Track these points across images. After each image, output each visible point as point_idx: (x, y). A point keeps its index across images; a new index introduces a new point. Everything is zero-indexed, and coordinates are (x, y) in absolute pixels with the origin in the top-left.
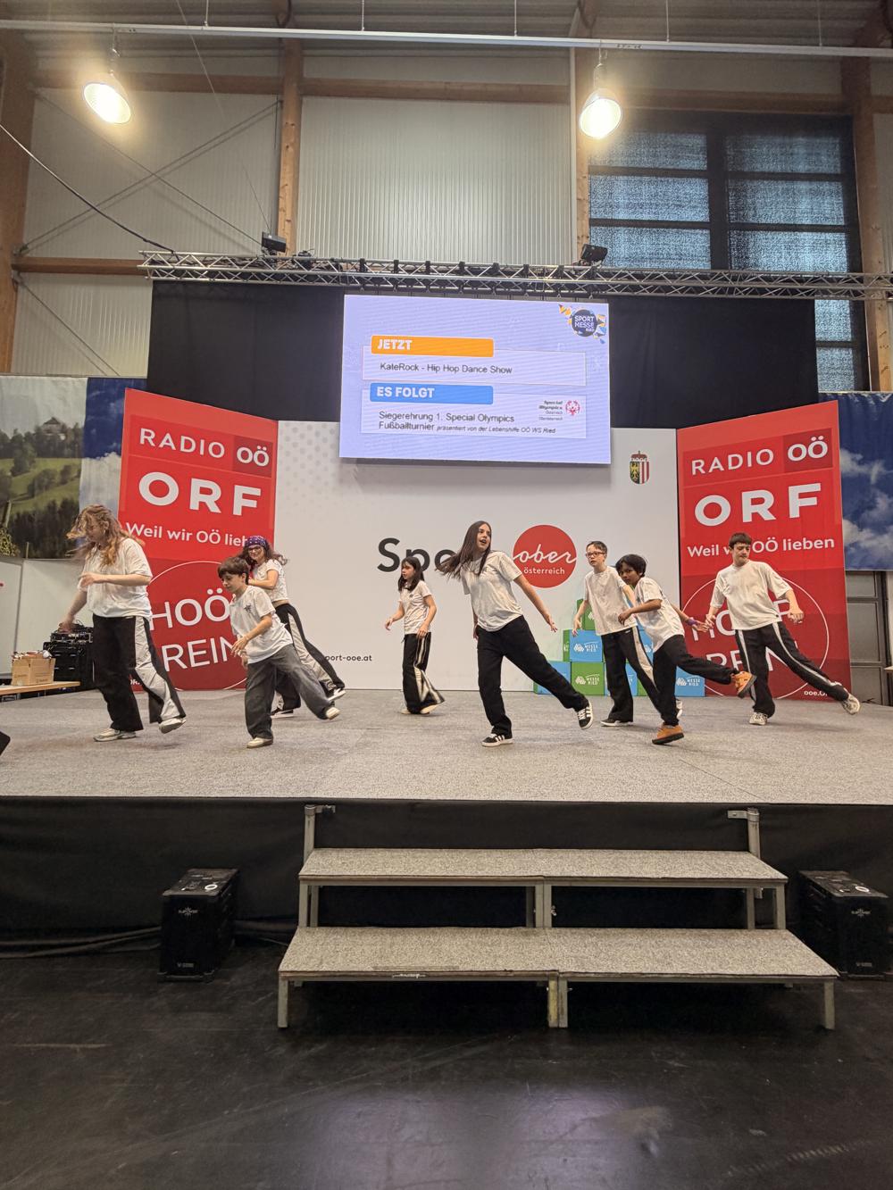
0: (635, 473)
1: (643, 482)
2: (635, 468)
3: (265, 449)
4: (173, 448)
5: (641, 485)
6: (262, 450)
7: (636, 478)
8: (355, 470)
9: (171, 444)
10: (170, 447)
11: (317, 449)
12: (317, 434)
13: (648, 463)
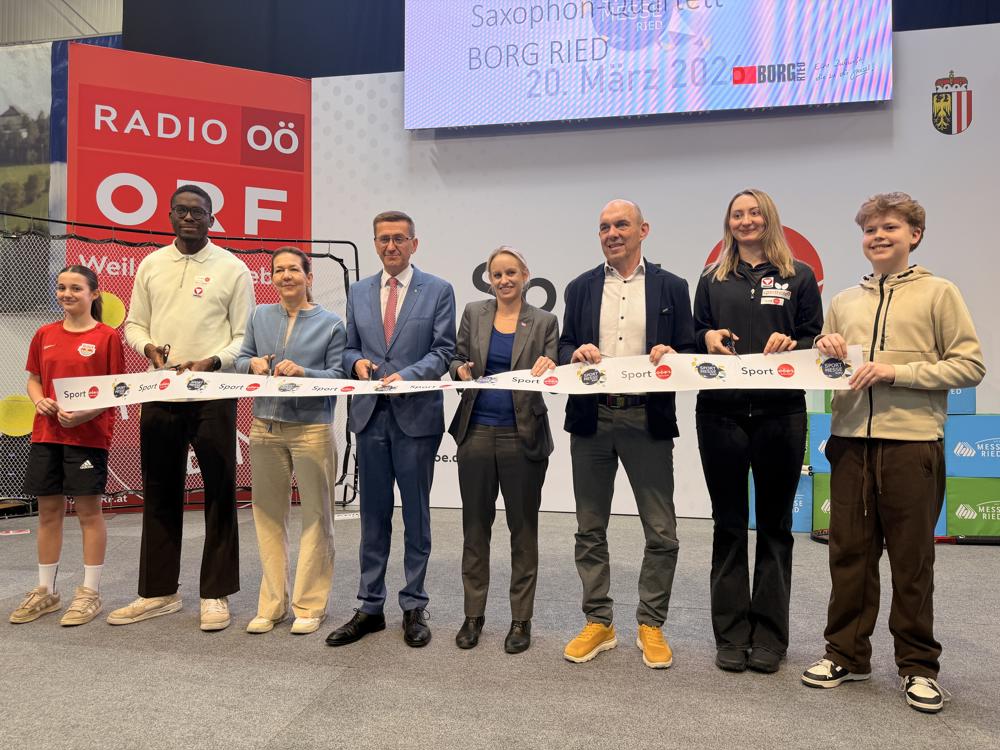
0: (942, 114)
1: (959, 130)
2: (942, 104)
3: (291, 125)
4: (147, 133)
5: (954, 137)
6: (286, 127)
7: (944, 125)
8: (432, 151)
9: (143, 127)
10: (141, 131)
11: (372, 119)
12: (371, 94)
13: (969, 94)
